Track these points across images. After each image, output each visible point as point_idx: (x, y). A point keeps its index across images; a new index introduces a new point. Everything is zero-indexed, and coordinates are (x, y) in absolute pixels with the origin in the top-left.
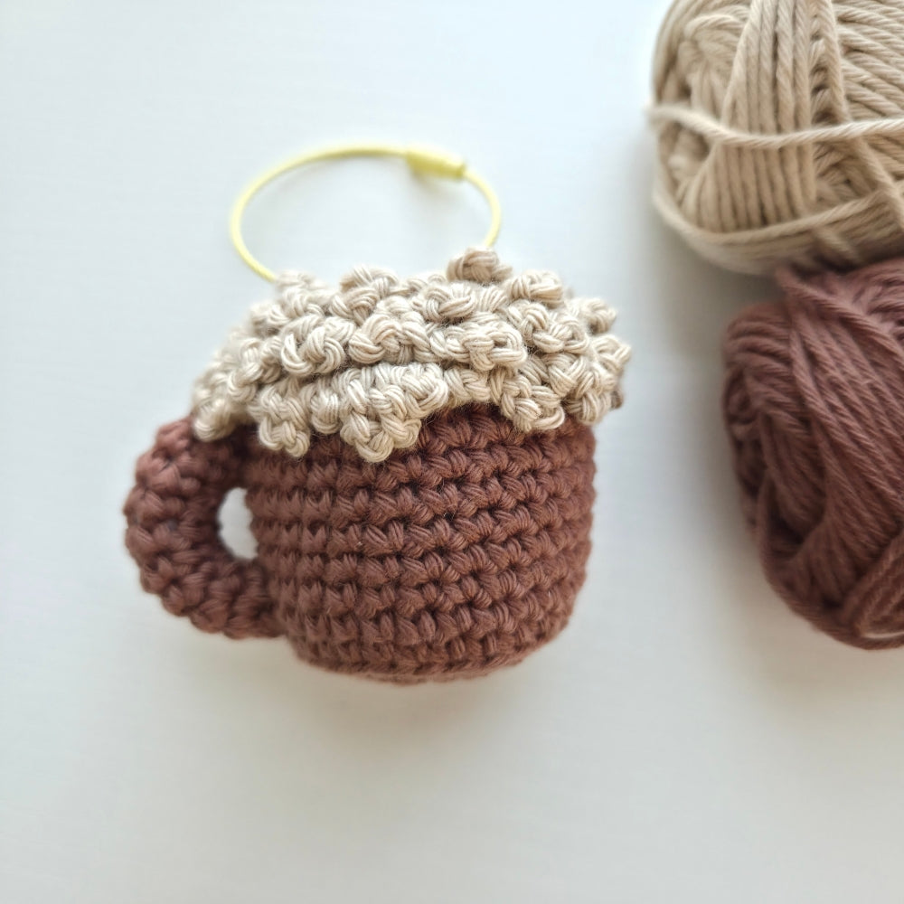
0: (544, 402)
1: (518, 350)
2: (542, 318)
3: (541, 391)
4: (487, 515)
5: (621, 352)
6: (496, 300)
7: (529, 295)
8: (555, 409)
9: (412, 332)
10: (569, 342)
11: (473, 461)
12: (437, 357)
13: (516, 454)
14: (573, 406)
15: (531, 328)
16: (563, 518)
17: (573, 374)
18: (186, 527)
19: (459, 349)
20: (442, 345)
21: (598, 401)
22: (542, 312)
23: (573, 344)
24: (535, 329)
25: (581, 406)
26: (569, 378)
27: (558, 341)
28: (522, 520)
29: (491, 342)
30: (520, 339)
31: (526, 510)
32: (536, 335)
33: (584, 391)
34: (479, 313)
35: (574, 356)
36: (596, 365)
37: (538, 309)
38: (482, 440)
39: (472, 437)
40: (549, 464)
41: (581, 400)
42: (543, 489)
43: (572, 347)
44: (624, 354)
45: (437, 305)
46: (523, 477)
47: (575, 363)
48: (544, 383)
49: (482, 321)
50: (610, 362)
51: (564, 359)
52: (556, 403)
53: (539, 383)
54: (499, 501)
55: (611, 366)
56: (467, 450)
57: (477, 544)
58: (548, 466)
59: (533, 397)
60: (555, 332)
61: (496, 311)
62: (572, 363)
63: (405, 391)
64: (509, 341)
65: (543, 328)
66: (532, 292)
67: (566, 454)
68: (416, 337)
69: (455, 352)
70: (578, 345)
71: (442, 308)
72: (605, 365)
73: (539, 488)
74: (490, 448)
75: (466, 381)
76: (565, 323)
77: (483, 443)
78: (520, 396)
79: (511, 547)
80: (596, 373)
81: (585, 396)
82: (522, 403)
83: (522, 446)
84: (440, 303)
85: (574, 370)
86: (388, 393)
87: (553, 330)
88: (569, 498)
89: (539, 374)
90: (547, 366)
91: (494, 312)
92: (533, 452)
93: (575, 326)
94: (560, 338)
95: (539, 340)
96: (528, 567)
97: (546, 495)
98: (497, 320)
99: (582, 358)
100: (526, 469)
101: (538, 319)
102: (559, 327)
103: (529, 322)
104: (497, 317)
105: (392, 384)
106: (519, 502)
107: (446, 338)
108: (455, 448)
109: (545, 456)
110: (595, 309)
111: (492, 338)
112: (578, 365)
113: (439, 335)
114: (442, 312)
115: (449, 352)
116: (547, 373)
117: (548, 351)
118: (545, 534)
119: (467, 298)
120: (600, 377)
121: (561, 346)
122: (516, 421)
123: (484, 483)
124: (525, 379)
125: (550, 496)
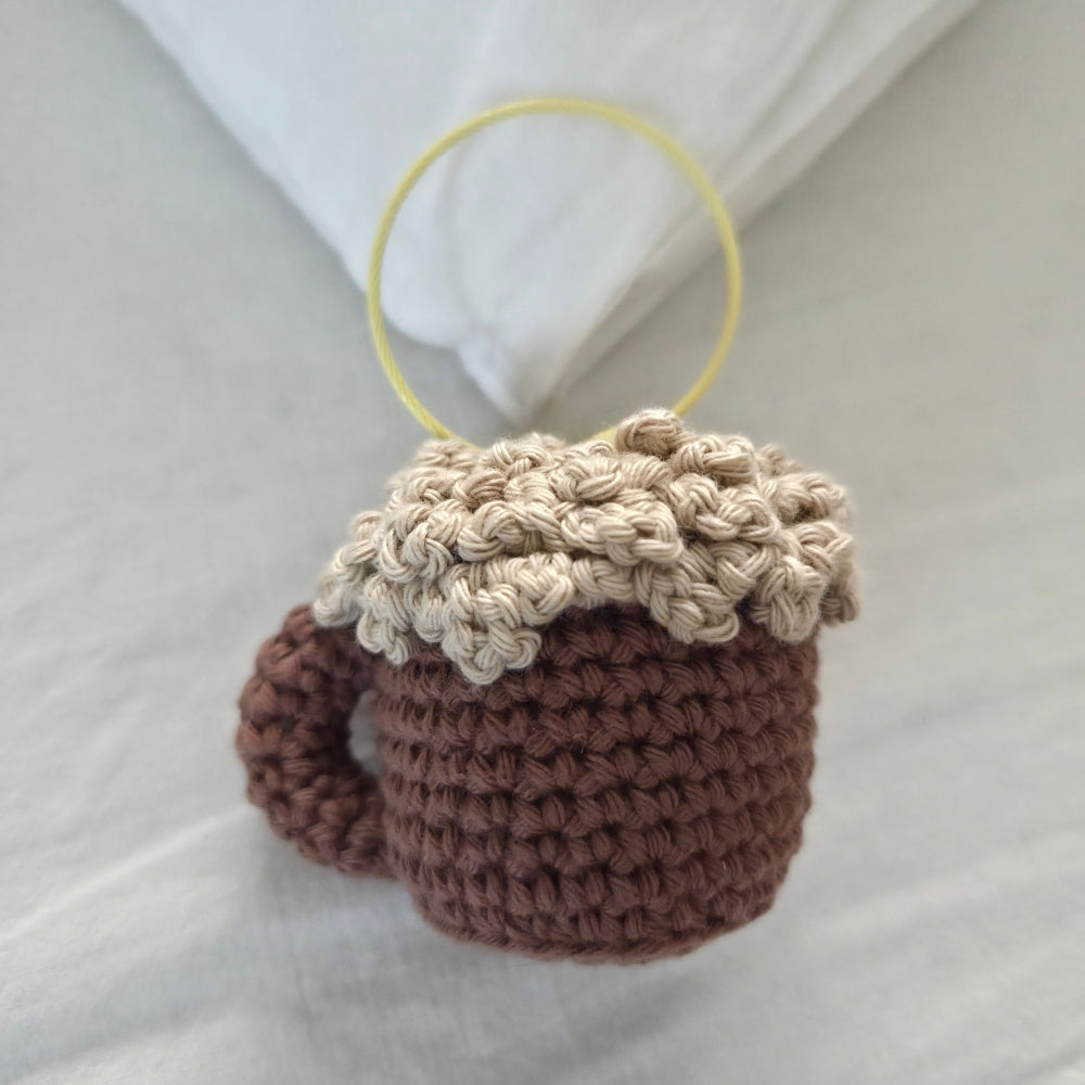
0: (708, 606)
1: (669, 541)
2: (707, 494)
3: (705, 590)
4: (629, 752)
5: (838, 544)
6: (651, 474)
7: (702, 466)
8: (726, 616)
9: (534, 516)
10: (746, 528)
11: (615, 679)
12: (568, 546)
13: (676, 674)
14: (759, 613)
15: (693, 508)
16: (746, 762)
17: (750, 570)
18: (301, 731)
19: (593, 538)
20: (574, 530)
21: (796, 609)
22: (708, 488)
23: (752, 531)
24: (698, 511)
25: (770, 614)
26: (743, 575)
27: (729, 525)
28: (682, 761)
29: (633, 531)
30: (673, 525)
31: (688, 749)
32: (699, 518)
33: (772, 592)
34: (627, 491)
35: (754, 547)
36: (793, 561)
37: (707, 486)
38: (626, 651)
39: (612, 649)
40: (725, 688)
41: (769, 605)
42: (713, 721)
43: (752, 534)
44: (841, 546)
45: (574, 484)
46: (685, 705)
47: (754, 557)
48: (711, 580)
49: (629, 501)
50: (818, 557)
51: (740, 551)
52: (727, 608)
53: (704, 580)
54: (648, 734)
55: (817, 562)
56: (604, 664)
57: (614, 790)
58: (722, 693)
59: (694, 598)
60: (727, 513)
61: (651, 488)
62: (750, 555)
63: (519, 591)
64: (658, 529)
65: (708, 507)
66: (704, 463)
67: (753, 676)
68: (540, 523)
69: (589, 542)
70: (760, 531)
71: (579, 489)
72: (809, 560)
73: (708, 720)
74: (639, 663)
75: (597, 574)
76: (742, 503)
77: (628, 657)
78: (674, 596)
79: (664, 796)
80: (789, 569)
81: (774, 599)
82: (677, 605)
83: (685, 663)
84: (577, 483)
85: (752, 565)
86: (498, 594)
87: (724, 511)
88: (758, 735)
89: (704, 570)
90: (715, 559)
91: (649, 490)
92: (700, 672)
93: (757, 507)
94: (735, 522)
95: (702, 524)
96: (688, 824)
97: (718, 731)
98: (649, 500)
99: (765, 550)
100: (689, 693)
101: (702, 496)
102: (732, 507)
103: (692, 501)
104: (653, 497)
105: (504, 582)
106: (677, 738)
107: (581, 522)
108: (589, 661)
109: (719, 677)
110: (811, 487)
111: (634, 525)
112: (757, 558)
113: (573, 517)
114: (580, 494)
115: (582, 541)
116: (715, 567)
117: (715, 538)
118: (717, 784)
119: (611, 476)
120: (794, 574)
121: (734, 532)
122: (673, 629)
123: (627, 709)
124: (685, 574)
125: (723, 732)
